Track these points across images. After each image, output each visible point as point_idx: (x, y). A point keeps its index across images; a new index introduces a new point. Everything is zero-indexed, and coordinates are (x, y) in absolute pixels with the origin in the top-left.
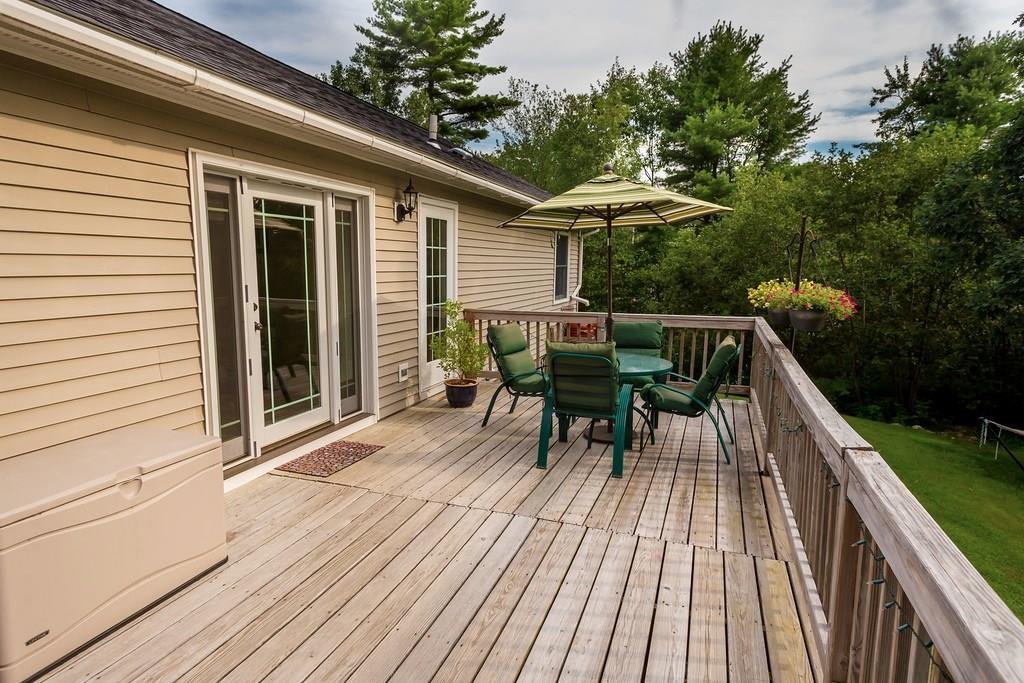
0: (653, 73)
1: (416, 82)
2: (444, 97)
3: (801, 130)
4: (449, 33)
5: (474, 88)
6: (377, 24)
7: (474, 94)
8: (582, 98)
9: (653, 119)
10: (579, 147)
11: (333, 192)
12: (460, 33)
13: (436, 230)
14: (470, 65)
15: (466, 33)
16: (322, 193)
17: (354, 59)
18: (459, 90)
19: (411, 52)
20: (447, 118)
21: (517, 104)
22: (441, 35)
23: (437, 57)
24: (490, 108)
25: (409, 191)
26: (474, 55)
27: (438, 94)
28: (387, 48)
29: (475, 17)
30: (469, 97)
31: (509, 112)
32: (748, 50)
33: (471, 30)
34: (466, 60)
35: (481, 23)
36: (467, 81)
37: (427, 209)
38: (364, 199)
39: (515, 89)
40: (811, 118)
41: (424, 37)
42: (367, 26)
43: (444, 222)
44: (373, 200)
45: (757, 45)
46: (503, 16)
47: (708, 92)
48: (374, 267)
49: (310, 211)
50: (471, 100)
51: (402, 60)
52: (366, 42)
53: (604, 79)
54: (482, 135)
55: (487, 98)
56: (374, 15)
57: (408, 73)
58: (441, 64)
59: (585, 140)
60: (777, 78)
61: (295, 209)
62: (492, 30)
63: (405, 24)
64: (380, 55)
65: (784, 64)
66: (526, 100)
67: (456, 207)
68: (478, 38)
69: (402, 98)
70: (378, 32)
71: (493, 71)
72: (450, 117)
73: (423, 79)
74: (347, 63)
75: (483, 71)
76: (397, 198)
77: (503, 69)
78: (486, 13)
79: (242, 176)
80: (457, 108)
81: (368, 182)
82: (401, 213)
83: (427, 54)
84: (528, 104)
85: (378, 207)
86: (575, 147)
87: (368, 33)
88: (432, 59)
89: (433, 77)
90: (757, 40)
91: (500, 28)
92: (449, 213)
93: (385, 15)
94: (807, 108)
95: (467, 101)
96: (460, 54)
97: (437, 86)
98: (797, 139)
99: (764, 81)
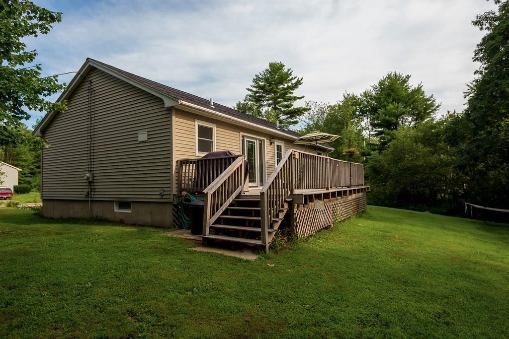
0: (365, 93)
1: (269, 105)
2: (280, 109)
3: (433, 110)
4: (282, 86)
5: (292, 105)
6: (254, 87)
7: (292, 108)
8: (335, 106)
9: (367, 111)
10: (335, 124)
11: (258, 139)
12: (286, 86)
13: (279, 148)
14: (290, 97)
15: (288, 85)
16: (256, 139)
17: (245, 100)
18: (286, 106)
19: (267, 95)
20: (281, 118)
21: (310, 109)
22: (279, 87)
23: (277, 96)
24: (299, 112)
25: (273, 138)
26: (292, 93)
27: (278, 109)
28: (257, 95)
29: (292, 79)
30: (290, 109)
31: (306, 113)
32: (405, 81)
33: (290, 84)
34: (289, 95)
35: (294, 81)
36: (289, 103)
37: (277, 143)
38: (264, 140)
39: (307, 104)
40: (437, 105)
41: (272, 89)
42: (250, 88)
43: (281, 146)
44: (266, 140)
45: (408, 78)
46: (302, 78)
47: (387, 99)
48: (266, 152)
49: (254, 142)
50: (291, 110)
51: (263, 98)
52: (250, 93)
53: (342, 99)
54: (296, 122)
55: (297, 109)
56: (253, 84)
57: (265, 103)
58: (278, 98)
59: (337, 122)
60: (418, 90)
61: (252, 142)
62: (298, 83)
63: (265, 85)
64: (255, 97)
65: (419, 85)
66: (313, 107)
67: (284, 142)
68: (293, 87)
69: (263, 112)
70: (254, 89)
71: (299, 98)
72: (282, 117)
73: (272, 104)
74: (242, 102)
75: (295, 98)
76: (270, 140)
77: (303, 97)
78: (296, 77)
79: (245, 136)
80: (285, 113)
81: (265, 137)
82: (271, 143)
83: (273, 95)
84: (314, 110)
85: (267, 142)
86: (333, 124)
87: (251, 90)
88: (275, 96)
89: (276, 103)
90: (408, 77)
91: (301, 82)
92: (282, 144)
93: (257, 83)
94: (434, 101)
95: (289, 111)
96: (286, 93)
97: (277, 106)
98: (432, 114)
99: (412, 92)
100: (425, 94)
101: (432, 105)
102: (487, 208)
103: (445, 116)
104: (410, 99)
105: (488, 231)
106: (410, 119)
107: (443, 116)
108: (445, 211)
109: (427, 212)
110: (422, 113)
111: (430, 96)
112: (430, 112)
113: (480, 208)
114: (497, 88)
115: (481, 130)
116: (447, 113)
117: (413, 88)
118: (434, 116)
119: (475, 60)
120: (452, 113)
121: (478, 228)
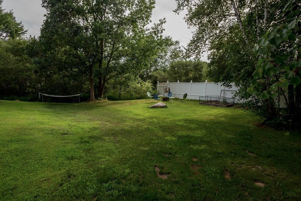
3: (22, 33)
60: (10, 15)
65: (10, 11)
94: (23, 27)
98: (22, 35)
99: (5, 14)
100: (16, 19)
101: (21, 29)
102: (50, 96)
103: (28, 38)
104: (3, 19)
105: (50, 108)
106: (5, 35)
107: (27, 38)
108: (29, 98)
109: (18, 100)
110: (14, 33)
111: (20, 22)
112: (20, 34)
113: (47, 96)
114: (54, 28)
115: (48, 51)
116: (30, 37)
117: (5, 11)
118: (23, 37)
119: (43, 6)
120: (33, 37)
121: (45, 107)
